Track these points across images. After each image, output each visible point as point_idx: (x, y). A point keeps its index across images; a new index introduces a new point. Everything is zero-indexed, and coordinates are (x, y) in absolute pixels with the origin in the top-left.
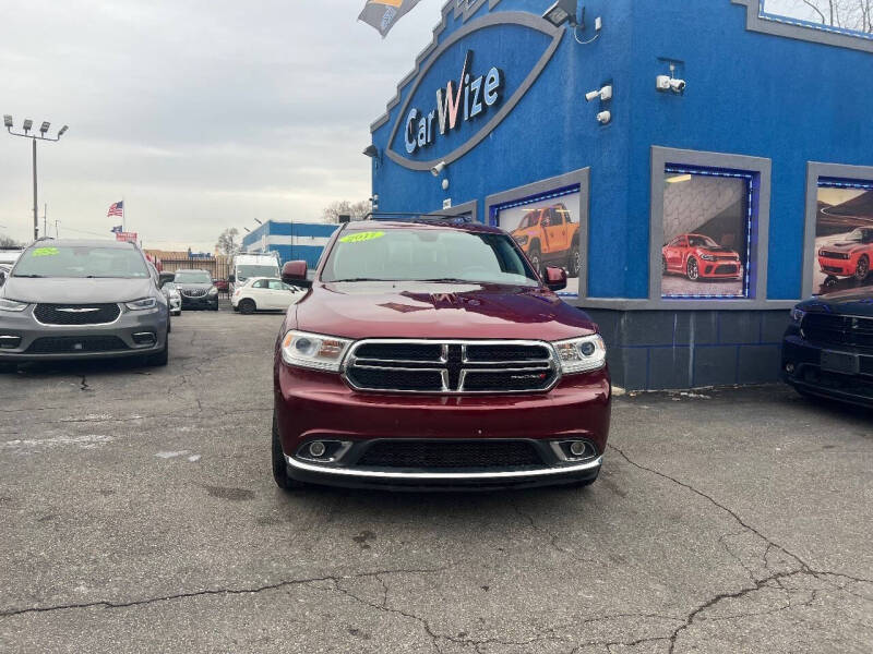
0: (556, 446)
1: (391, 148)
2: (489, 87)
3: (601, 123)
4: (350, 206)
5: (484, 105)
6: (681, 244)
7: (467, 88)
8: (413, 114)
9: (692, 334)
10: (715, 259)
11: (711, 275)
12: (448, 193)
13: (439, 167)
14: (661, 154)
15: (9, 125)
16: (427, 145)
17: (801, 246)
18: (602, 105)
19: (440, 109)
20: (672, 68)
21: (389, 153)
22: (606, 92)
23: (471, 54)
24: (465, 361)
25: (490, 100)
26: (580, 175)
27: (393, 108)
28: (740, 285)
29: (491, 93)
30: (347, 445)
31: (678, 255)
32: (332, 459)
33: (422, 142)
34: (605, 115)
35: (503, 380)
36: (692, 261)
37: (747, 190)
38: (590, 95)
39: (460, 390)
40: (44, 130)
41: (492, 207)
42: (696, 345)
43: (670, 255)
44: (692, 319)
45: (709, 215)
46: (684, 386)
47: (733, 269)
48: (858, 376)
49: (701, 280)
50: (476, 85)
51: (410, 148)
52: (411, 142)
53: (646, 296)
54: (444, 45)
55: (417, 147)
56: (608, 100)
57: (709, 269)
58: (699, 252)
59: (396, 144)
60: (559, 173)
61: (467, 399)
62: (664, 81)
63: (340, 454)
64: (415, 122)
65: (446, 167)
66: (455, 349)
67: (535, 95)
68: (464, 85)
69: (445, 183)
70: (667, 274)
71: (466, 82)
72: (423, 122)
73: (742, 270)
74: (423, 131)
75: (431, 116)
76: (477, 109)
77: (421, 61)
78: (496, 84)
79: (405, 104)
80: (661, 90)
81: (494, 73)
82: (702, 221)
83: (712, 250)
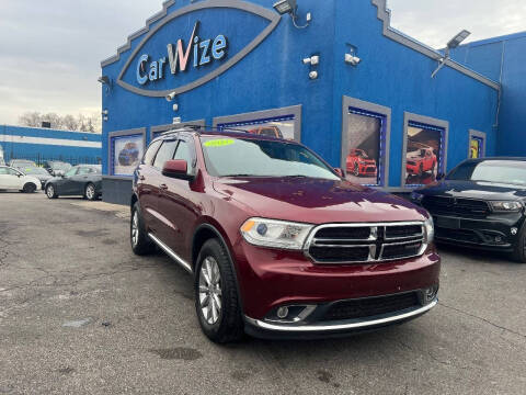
1: (121, 79)
2: (215, 47)
3: (312, 79)
4: (40, 116)
5: (212, 58)
6: (352, 155)
7: (196, 46)
8: (144, 58)
10: (366, 164)
11: (364, 173)
12: (177, 113)
13: (172, 95)
16: (158, 80)
17: (401, 157)
18: (311, 67)
19: (171, 57)
20: (352, 50)
21: (120, 82)
22: (315, 59)
23: (199, 24)
24: (385, 238)
25: (217, 56)
26: (296, 109)
27: (123, 52)
28: (376, 179)
29: (218, 51)
30: (311, 307)
31: (350, 161)
32: (297, 319)
33: (153, 78)
34: (314, 74)
36: (357, 165)
37: (380, 125)
38: (306, 60)
39: (380, 259)
41: (218, 125)
45: (364, 139)
47: (373, 170)
48: (460, 230)
49: (360, 176)
50: (205, 44)
51: (142, 80)
52: (142, 76)
54: (174, 14)
55: (148, 80)
56: (316, 65)
57: (363, 169)
58: (359, 160)
59: (127, 77)
62: (349, 57)
63: (305, 315)
65: (177, 95)
68: (193, 44)
69: (175, 107)
71: (196, 41)
72: (154, 64)
73: (377, 170)
74: (155, 70)
75: (162, 61)
76: (205, 60)
77: (151, 23)
78: (223, 45)
79: (135, 51)
80: (347, 63)
81: (220, 38)
83: (365, 158)
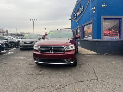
0: (65, 60)
2: (82, 9)
3: (94, 13)
6: (107, 30)
8: (74, 14)
9: (109, 45)
10: (114, 33)
11: (113, 35)
12: (78, 25)
13: (77, 21)
14: (103, 17)
15: (30, 20)
16: (76, 18)
18: (94, 10)
19: (77, 13)
20: (105, 3)
21: (72, 19)
22: (94, 8)
24: (53, 49)
25: (82, 11)
26: (92, 21)
28: (119, 37)
30: (39, 59)
31: (107, 32)
33: (75, 18)
34: (94, 12)
35: (58, 51)
36: (109, 33)
37: (120, 21)
38: (92, 9)
39: (53, 52)
40: (34, 20)
41: (83, 26)
42: (110, 46)
43: (105, 32)
44: (109, 42)
45: (112, 26)
46: (107, 53)
47: (117, 34)
49: (111, 36)
51: (74, 18)
53: (100, 39)
54: (78, 3)
56: (95, 9)
57: (113, 34)
58: (111, 32)
59: (73, 18)
60: (90, 21)
61: (54, 54)
62: (103, 5)
63: (38, 60)
64: (75, 15)
65: (78, 21)
66: (51, 47)
67: (87, 10)
68: (79, 9)
69: (78, 23)
70: (105, 35)
73: (119, 34)
76: (81, 12)
80: (103, 7)
81: (82, 7)
82: (111, 27)
83: (113, 31)
